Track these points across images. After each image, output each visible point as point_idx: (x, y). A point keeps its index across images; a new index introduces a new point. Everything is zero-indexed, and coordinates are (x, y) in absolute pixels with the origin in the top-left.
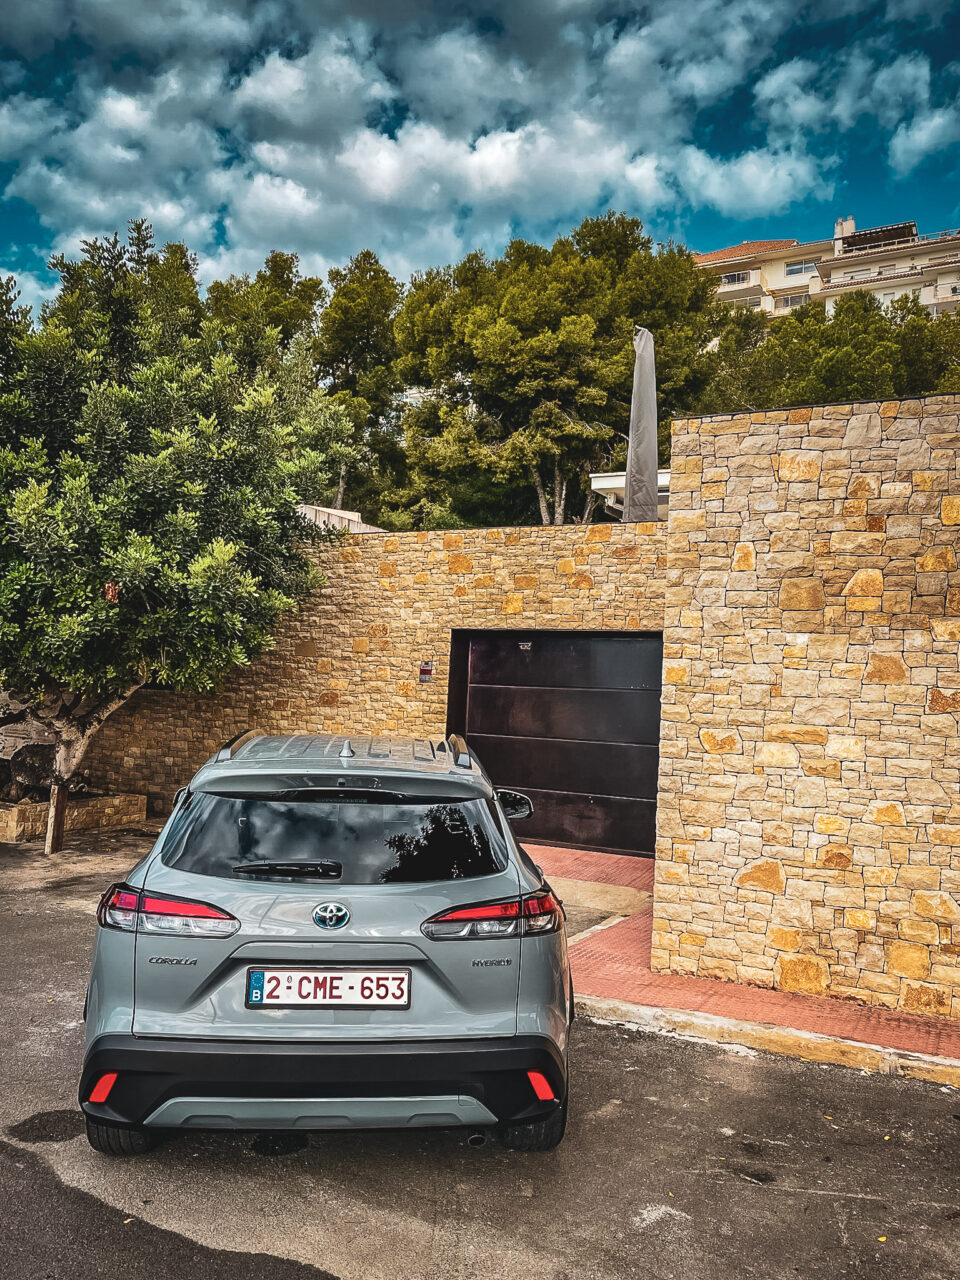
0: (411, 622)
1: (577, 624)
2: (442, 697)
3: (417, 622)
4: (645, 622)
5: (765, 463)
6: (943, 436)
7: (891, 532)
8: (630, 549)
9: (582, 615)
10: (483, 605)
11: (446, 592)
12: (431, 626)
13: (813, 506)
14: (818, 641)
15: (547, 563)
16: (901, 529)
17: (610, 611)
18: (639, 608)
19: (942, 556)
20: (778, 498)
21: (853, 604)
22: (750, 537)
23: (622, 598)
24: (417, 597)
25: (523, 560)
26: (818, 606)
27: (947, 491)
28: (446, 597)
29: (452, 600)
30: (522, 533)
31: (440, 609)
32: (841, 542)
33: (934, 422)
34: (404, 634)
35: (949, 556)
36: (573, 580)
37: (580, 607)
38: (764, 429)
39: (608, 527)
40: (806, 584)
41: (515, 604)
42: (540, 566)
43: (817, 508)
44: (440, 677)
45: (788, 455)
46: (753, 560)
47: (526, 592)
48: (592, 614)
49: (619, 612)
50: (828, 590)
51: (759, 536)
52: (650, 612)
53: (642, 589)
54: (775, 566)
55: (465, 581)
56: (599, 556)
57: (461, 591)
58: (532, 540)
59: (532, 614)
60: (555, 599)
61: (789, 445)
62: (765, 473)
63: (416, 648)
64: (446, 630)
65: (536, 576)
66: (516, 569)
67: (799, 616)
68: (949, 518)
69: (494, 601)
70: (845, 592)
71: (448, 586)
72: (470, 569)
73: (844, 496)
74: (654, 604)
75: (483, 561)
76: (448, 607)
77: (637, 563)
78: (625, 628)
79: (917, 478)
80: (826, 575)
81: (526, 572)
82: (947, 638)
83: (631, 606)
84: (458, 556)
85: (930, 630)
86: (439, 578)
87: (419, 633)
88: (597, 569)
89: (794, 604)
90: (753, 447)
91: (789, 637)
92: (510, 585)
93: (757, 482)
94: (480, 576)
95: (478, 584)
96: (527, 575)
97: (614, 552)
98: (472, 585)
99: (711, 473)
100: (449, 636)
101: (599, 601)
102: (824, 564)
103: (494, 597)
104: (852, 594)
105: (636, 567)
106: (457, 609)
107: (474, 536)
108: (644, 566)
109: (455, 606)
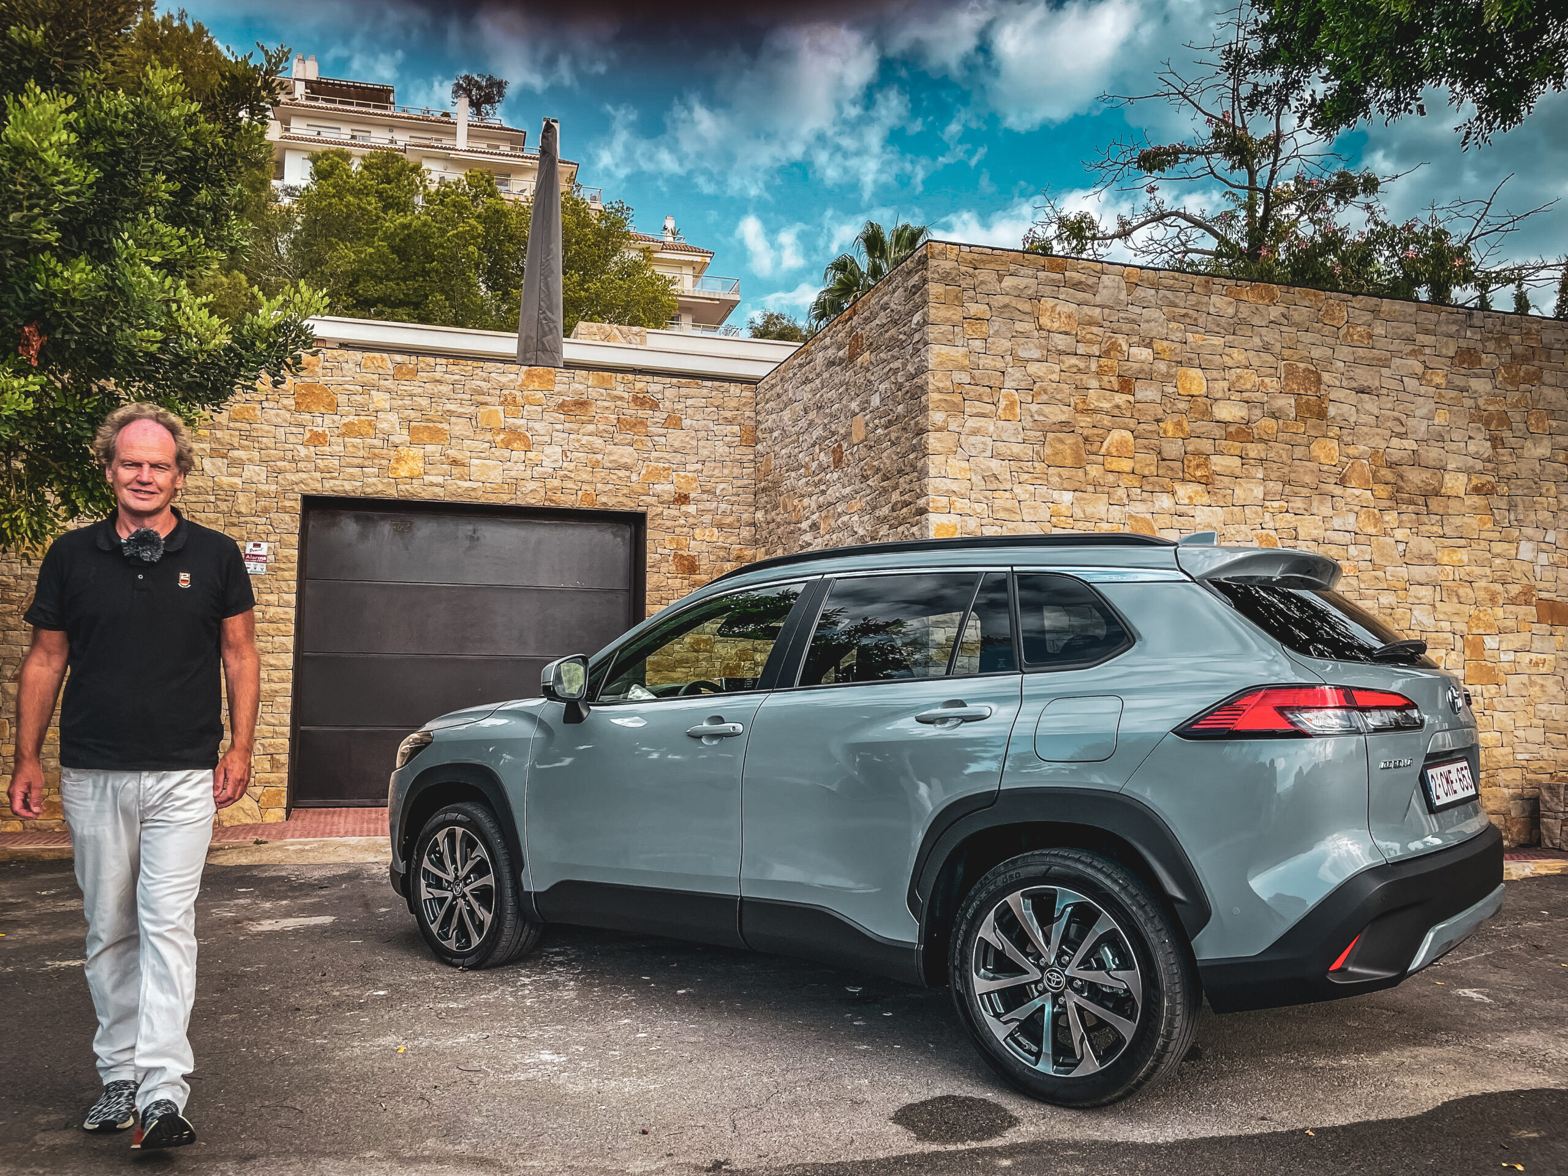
0: (225, 480)
1: (509, 497)
2: (286, 597)
3: (238, 481)
4: (604, 499)
5: (1026, 307)
6: (1177, 310)
7: (1140, 395)
8: (581, 404)
9: (515, 484)
10: (360, 461)
11: (292, 439)
12: (265, 488)
13: (1073, 360)
14: (1084, 499)
15: (461, 410)
16: (1147, 392)
17: (556, 483)
18: (595, 480)
19: (1179, 424)
20: (1040, 347)
21: (1110, 463)
22: (1014, 384)
23: (572, 466)
24: (235, 441)
25: (424, 402)
26: (1079, 465)
27: (1181, 362)
28: (291, 446)
29: (303, 451)
30: (422, 365)
31: (280, 464)
32: (1098, 400)
33: (1169, 294)
34: (212, 498)
35: (1185, 424)
36: (502, 436)
37: (513, 474)
38: (1024, 271)
39: (550, 372)
40: (1070, 439)
41: (411, 464)
42: (451, 413)
43: (1077, 362)
44: (282, 566)
45: (1048, 303)
46: (1018, 410)
47: (430, 448)
48: (531, 485)
49: (569, 484)
50: (1088, 447)
51: (1023, 385)
52: (611, 487)
53: (599, 457)
54: (1041, 418)
55: (325, 423)
56: (539, 409)
57: (317, 439)
58: (438, 375)
59: (440, 480)
60: (474, 461)
61: (1048, 293)
62: (1026, 318)
63: (235, 520)
64: (292, 496)
65: (445, 426)
66: (413, 414)
67: (1065, 473)
68: (1184, 388)
69: (376, 456)
70: (1103, 451)
71: (294, 430)
72: (333, 407)
73: (1097, 354)
74: (615, 477)
75: (358, 398)
76: (294, 460)
77: (590, 422)
78: (577, 506)
79: (1158, 345)
80: (1086, 432)
81: (428, 420)
82: (1187, 501)
83: (585, 476)
84: (309, 386)
85: (1173, 493)
86: (277, 415)
87: (242, 498)
88: (537, 426)
89: (1058, 460)
90: (1016, 288)
91: (1056, 495)
92: (401, 436)
93: (1019, 326)
94: (351, 418)
95: (349, 430)
96: (431, 425)
97: (561, 406)
98: (336, 431)
99: (974, 309)
100: (298, 506)
101: (539, 469)
102: (1084, 421)
103: (376, 451)
104: (1109, 454)
105: (591, 428)
106: (311, 466)
107: (341, 359)
108: (601, 428)
109: (307, 459)
